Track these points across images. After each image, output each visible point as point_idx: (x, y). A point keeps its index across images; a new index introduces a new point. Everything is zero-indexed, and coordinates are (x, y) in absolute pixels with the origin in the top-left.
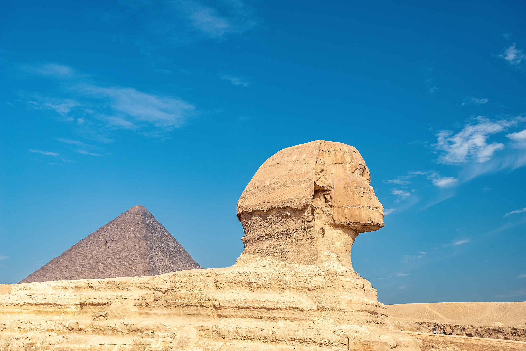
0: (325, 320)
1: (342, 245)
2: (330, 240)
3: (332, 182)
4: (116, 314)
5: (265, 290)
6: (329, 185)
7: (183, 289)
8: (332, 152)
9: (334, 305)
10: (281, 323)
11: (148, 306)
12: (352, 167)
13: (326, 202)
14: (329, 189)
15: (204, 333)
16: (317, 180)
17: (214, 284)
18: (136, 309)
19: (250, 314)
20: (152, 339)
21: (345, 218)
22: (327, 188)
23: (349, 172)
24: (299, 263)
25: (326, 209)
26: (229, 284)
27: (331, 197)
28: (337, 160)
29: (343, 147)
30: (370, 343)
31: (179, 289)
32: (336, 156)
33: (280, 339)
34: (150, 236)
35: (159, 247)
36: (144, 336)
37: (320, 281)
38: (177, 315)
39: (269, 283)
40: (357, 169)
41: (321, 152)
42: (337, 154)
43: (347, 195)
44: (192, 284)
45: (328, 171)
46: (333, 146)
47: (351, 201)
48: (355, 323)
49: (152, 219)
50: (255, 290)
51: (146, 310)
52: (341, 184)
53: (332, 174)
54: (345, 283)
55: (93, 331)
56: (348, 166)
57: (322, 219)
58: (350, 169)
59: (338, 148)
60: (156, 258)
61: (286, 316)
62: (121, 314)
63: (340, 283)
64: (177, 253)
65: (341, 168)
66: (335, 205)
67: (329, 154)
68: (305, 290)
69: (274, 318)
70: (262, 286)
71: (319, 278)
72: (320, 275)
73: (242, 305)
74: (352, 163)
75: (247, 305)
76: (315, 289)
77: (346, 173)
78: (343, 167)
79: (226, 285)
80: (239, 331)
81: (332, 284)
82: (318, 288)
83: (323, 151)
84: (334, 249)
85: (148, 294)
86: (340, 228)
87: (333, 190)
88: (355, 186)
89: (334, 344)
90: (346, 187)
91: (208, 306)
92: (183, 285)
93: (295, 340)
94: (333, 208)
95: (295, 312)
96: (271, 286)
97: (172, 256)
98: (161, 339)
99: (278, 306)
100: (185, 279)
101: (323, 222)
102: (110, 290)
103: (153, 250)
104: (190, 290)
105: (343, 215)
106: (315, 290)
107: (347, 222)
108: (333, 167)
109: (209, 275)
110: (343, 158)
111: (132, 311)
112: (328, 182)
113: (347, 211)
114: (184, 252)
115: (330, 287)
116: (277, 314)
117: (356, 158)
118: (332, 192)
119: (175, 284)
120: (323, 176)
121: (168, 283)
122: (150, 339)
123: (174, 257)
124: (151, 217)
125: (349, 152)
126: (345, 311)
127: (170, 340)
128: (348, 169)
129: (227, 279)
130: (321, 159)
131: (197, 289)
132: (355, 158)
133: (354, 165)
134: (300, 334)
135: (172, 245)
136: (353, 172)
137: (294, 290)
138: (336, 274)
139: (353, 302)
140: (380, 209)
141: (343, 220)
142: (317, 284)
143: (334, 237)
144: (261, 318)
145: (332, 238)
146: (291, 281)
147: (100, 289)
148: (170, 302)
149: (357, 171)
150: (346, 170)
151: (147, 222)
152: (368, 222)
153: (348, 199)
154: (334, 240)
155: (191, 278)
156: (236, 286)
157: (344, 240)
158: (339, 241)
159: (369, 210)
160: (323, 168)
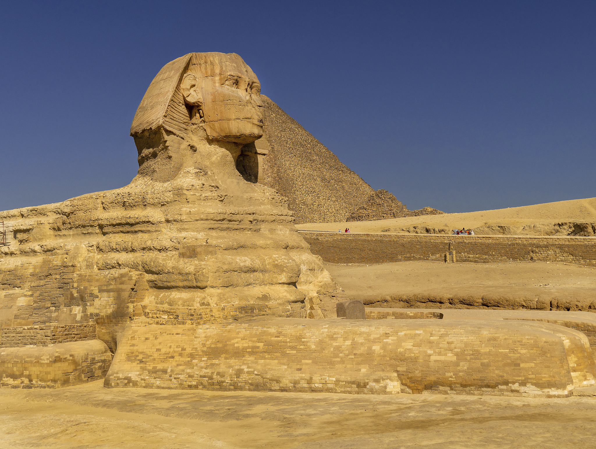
0: (170, 230)
1: (219, 158)
2: (206, 155)
3: (203, 97)
4: (36, 238)
5: (134, 208)
6: (199, 100)
7: (80, 211)
8: (203, 65)
9: (177, 217)
10: (140, 235)
11: (59, 229)
12: (220, 79)
13: (201, 117)
14: (200, 104)
15: (90, 248)
16: (188, 97)
17: (102, 205)
18: (52, 232)
19: (121, 229)
20: (55, 256)
21: (216, 132)
22: (198, 104)
23: (217, 85)
24: (160, 181)
25: (201, 125)
26: (111, 204)
27: (203, 112)
28: (207, 72)
29: (213, 58)
30: (194, 246)
31: (77, 212)
32: (206, 69)
33: (136, 249)
34: (277, 136)
35: (291, 149)
36: (50, 255)
37: (169, 197)
38: (77, 234)
39: (136, 201)
40: (227, 80)
41: (194, 66)
42: (207, 66)
43: (215, 109)
44: (86, 206)
45: (199, 85)
46: (204, 58)
47: (219, 115)
48: (193, 231)
49: (278, 111)
50: (128, 208)
51: (59, 233)
52: (209, 98)
53: (202, 88)
54: (188, 197)
55: (20, 253)
56: (217, 78)
57: (199, 135)
58: (219, 81)
59: (209, 60)
60: (287, 165)
61: (143, 229)
62: (40, 237)
63: (185, 197)
64: (318, 155)
65: (211, 81)
66: (207, 120)
67: (200, 68)
68: (160, 206)
69: (136, 232)
70: (132, 205)
71: (168, 194)
72: (170, 191)
73: (114, 223)
74: (220, 74)
75: (118, 222)
76: (166, 203)
77: (215, 86)
78: (212, 79)
79: (110, 205)
80: (111, 244)
81: (178, 198)
82: (167, 202)
83: (195, 64)
84: (208, 163)
85: (58, 218)
86: (216, 143)
87: (203, 105)
88: (221, 98)
89: (169, 249)
90: (214, 101)
91: (95, 225)
92: (79, 208)
93: (144, 249)
94: (205, 123)
95: (149, 225)
96: (138, 204)
97: (310, 160)
98: (60, 256)
99: (137, 221)
100: (81, 202)
101: (200, 137)
102: (36, 216)
103: (283, 154)
104: (85, 212)
105: (214, 130)
106: (166, 205)
107: (219, 136)
108: (204, 81)
109: (98, 197)
110: (213, 70)
111: (49, 234)
112: (197, 98)
113: (217, 125)
114: (327, 153)
115: (176, 201)
116: (137, 228)
117: (226, 69)
118: (203, 107)
119: (74, 207)
120: (195, 91)
121: (70, 207)
122: (53, 257)
123: (314, 161)
124: (277, 109)
125: (219, 63)
126: (185, 221)
127: (66, 256)
128: (217, 82)
129: (110, 200)
130: (190, 74)
131: (90, 210)
132: (224, 69)
133: (222, 76)
134: (149, 243)
135: (309, 145)
136: (222, 84)
137: (153, 206)
138: (182, 189)
139: (191, 213)
140: (253, 119)
141: (215, 135)
142: (167, 199)
143: (210, 152)
144: (128, 232)
145: (208, 152)
146: (150, 199)
147: (29, 216)
148: (72, 223)
149: (227, 83)
150: (215, 83)
151: (272, 116)
152: (238, 134)
153: (216, 113)
154: (210, 154)
155: (86, 201)
156: (117, 206)
157: (220, 154)
158: (215, 155)
159: (237, 122)
160: (193, 83)
